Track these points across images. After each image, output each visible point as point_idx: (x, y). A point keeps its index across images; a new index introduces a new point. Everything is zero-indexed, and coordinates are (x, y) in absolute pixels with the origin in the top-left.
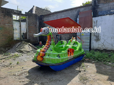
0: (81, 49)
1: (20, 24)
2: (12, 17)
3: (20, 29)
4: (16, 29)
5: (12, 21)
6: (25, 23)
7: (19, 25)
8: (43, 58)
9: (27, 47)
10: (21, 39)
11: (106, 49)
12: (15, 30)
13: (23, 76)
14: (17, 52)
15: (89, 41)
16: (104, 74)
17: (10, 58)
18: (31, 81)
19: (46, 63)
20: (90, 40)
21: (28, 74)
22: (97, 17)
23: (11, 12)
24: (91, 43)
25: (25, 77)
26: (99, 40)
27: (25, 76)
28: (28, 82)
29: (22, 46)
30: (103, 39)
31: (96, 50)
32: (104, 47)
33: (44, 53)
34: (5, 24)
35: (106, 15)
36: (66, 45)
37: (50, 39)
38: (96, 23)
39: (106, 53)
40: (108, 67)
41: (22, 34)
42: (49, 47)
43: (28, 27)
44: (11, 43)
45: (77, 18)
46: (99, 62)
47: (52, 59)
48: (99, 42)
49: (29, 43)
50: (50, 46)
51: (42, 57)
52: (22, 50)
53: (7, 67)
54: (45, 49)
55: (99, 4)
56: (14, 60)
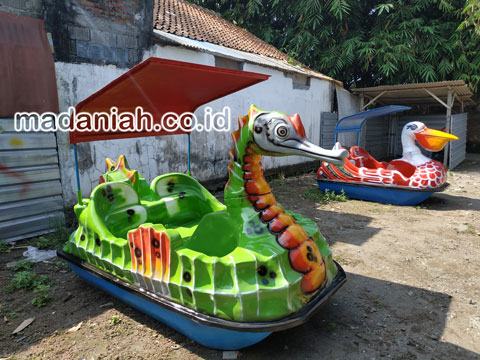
26: (91, 163)
55: (74, 8)
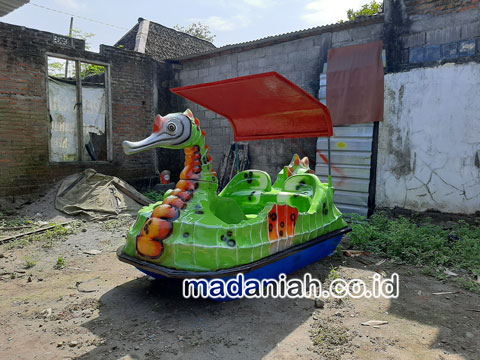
0: (328, 207)
1: (79, 97)
2: (42, 63)
3: (79, 115)
4: (61, 119)
5: (43, 82)
6: (99, 92)
7: (74, 99)
8: (162, 244)
9: (107, 195)
10: (80, 159)
11: (439, 209)
12: (59, 121)
13: (76, 320)
14: (63, 213)
15: (367, 174)
16: (423, 320)
17: (31, 240)
18: (105, 343)
19: (174, 269)
20: (371, 170)
21: (96, 314)
22: (404, 74)
23: (41, 45)
24: (378, 184)
25: (83, 326)
26: (410, 170)
27: (85, 320)
28: (93, 347)
29: (85, 189)
30: (429, 166)
31: (397, 213)
32: (431, 202)
33: (167, 224)
34: (13, 96)
35: (443, 63)
36: (266, 190)
37: (199, 162)
38: (397, 96)
39: (439, 228)
40: (441, 287)
41: (87, 139)
42: (192, 196)
43: (110, 110)
44: (39, 176)
45: (321, 76)
46: (403, 264)
47: (201, 248)
48: (408, 177)
49: (116, 179)
50: (195, 193)
51: (158, 240)
52: (84, 206)
53: (13, 278)
54: (172, 205)
55: (411, 17)
56: (46, 248)
